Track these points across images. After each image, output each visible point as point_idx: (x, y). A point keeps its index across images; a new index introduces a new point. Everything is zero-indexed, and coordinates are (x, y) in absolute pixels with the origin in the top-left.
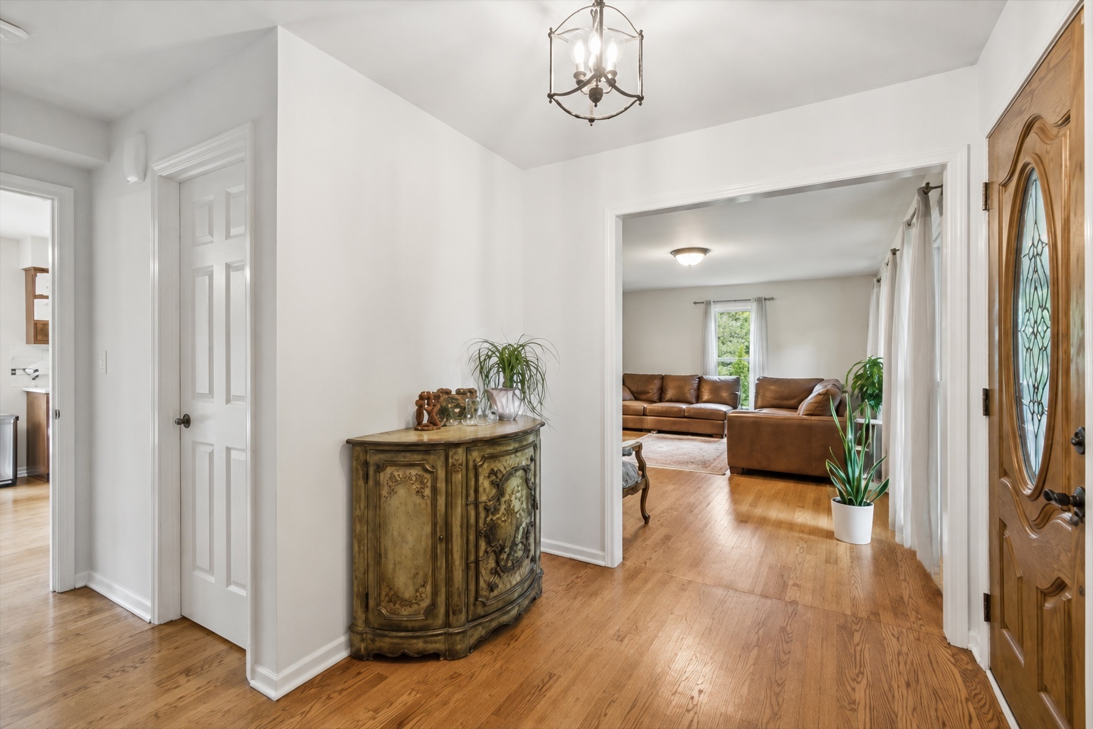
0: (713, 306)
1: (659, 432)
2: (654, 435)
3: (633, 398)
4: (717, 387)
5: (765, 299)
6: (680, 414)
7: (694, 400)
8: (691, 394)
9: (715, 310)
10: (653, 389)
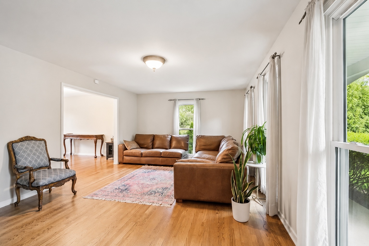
0: (177, 102)
1: (149, 165)
2: (147, 166)
3: (139, 147)
4: (178, 140)
5: (200, 99)
6: (160, 155)
7: (168, 148)
8: (167, 144)
9: (179, 103)
10: (149, 141)
